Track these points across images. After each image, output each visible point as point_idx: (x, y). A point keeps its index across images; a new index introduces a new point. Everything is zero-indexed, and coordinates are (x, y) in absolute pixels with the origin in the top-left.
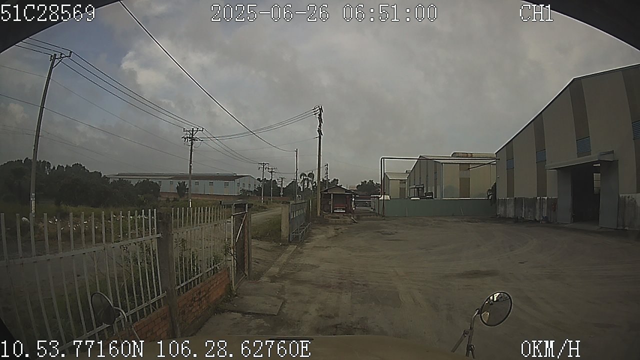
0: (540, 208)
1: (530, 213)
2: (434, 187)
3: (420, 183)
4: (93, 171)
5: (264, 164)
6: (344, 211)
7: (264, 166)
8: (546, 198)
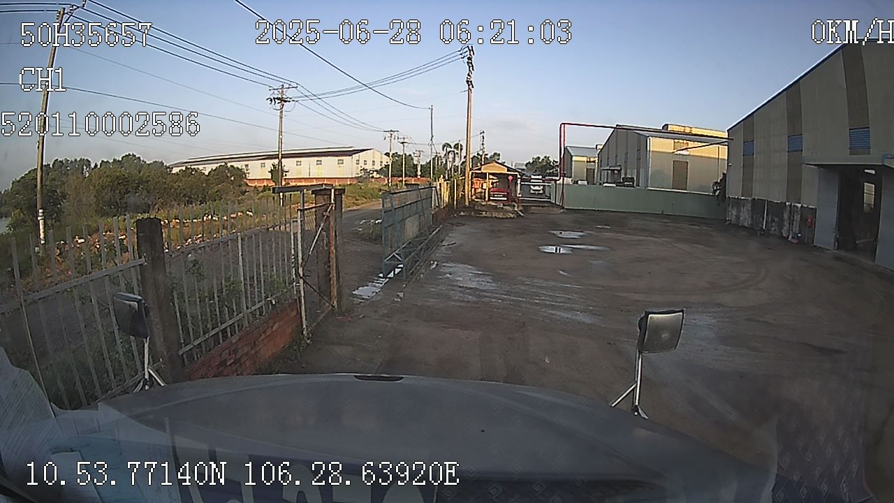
0: (790, 218)
1: (773, 224)
2: (636, 170)
3: (616, 164)
4: (151, 162)
5: (391, 131)
6: (506, 199)
7: (391, 135)
8: (799, 205)
